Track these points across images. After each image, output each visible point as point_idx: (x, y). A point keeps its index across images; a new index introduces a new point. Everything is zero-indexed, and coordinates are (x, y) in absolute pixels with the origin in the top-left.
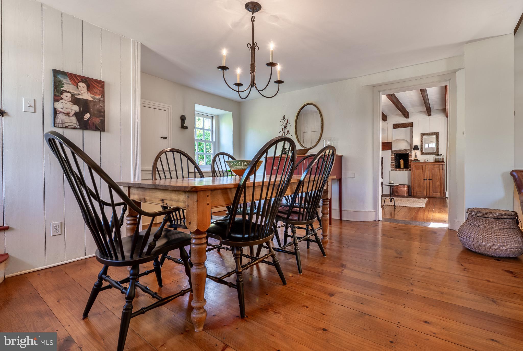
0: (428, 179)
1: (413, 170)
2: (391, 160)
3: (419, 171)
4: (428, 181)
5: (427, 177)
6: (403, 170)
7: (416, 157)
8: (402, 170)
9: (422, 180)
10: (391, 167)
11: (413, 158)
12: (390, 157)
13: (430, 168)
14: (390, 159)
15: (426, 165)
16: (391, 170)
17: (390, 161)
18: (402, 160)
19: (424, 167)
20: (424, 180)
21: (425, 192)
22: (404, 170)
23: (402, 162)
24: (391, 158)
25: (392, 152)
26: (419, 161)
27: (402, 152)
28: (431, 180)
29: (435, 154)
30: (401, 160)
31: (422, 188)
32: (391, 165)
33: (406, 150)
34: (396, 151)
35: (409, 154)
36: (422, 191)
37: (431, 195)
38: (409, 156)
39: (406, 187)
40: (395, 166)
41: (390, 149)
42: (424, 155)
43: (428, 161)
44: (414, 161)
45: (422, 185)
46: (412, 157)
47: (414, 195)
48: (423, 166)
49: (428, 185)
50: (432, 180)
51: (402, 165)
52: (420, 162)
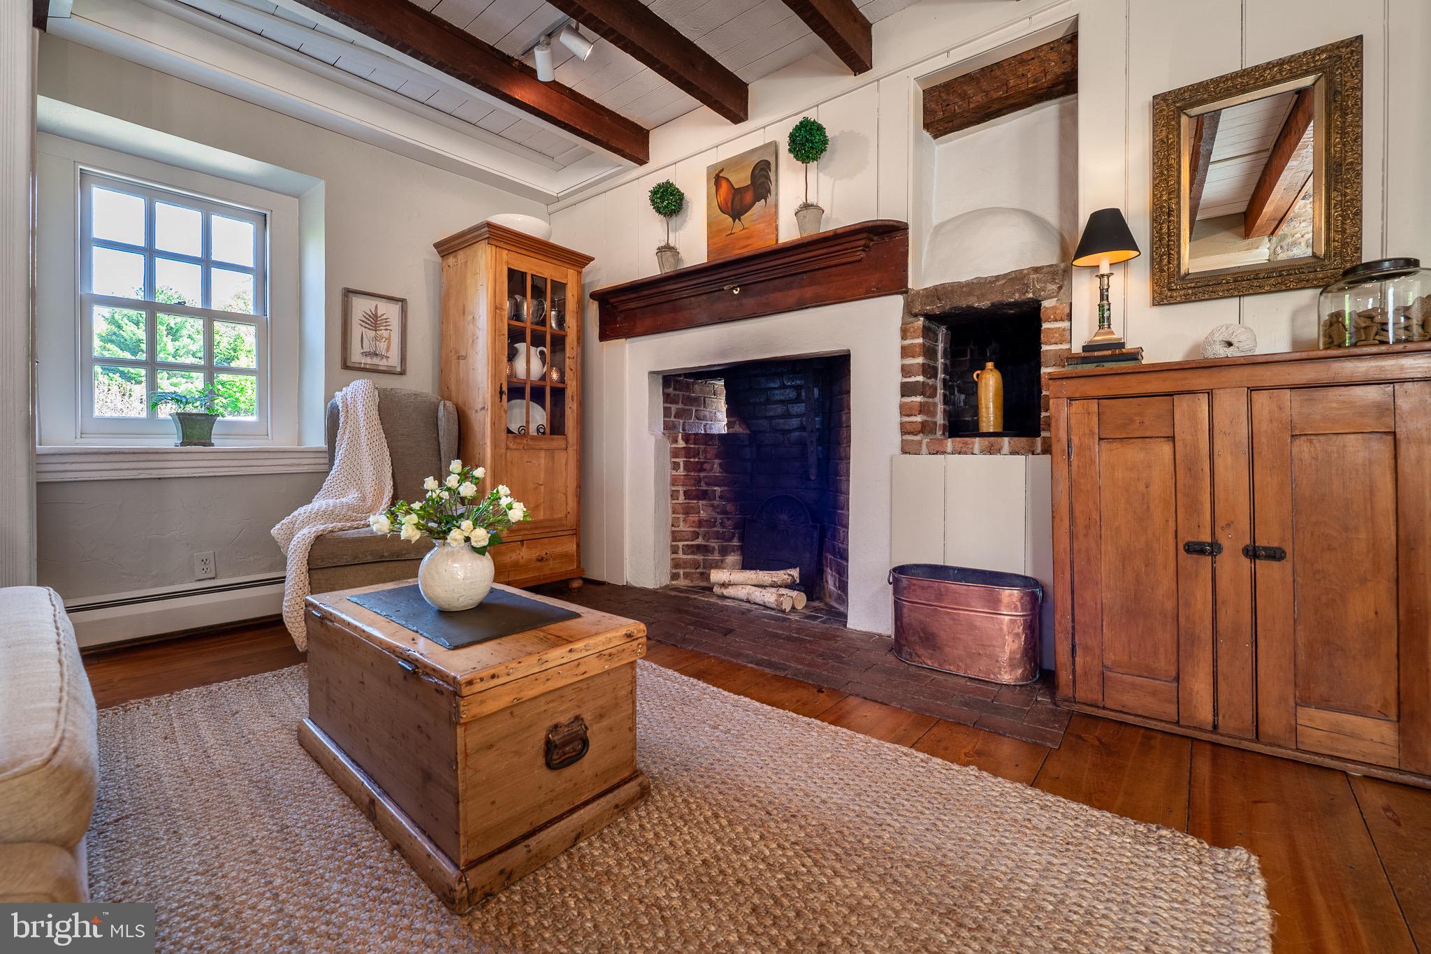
0: (1232, 542)
1: (1075, 440)
2: (905, 371)
3: (1133, 453)
4: (1232, 566)
5: (1220, 523)
6: (991, 450)
7: (1104, 321)
8: (982, 452)
9: (1165, 549)
10: (905, 430)
11: (1083, 331)
12: (896, 343)
13: (1263, 426)
14: (896, 362)
15: (1210, 393)
16: (904, 452)
17: (897, 379)
18: (990, 365)
19: (1193, 418)
20: (1195, 549)
21: (1200, 687)
22: (999, 451)
23: (990, 383)
24: (906, 352)
25: (909, 312)
26: (1135, 356)
27: (981, 297)
28: (1275, 555)
29: (1302, 285)
30: (983, 368)
31: (1165, 637)
32: (905, 410)
33: (1017, 278)
34: (936, 293)
35: (1045, 304)
36: (1164, 663)
37: (1267, 728)
38: (1045, 326)
39: (1008, 606)
40: (940, 419)
41: (897, 284)
42: (1187, 300)
43: (1231, 352)
44: (1084, 360)
45: (1169, 605)
46: (1067, 336)
47: (1080, 695)
48: (1182, 404)
49: (1235, 612)
50: (1287, 564)
51: (990, 411)
52: (1147, 359)
